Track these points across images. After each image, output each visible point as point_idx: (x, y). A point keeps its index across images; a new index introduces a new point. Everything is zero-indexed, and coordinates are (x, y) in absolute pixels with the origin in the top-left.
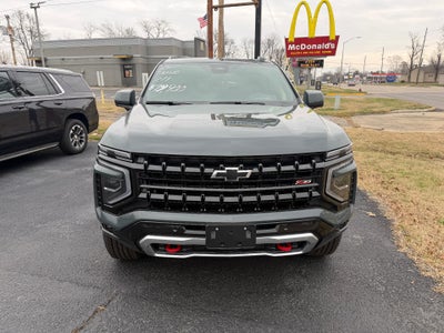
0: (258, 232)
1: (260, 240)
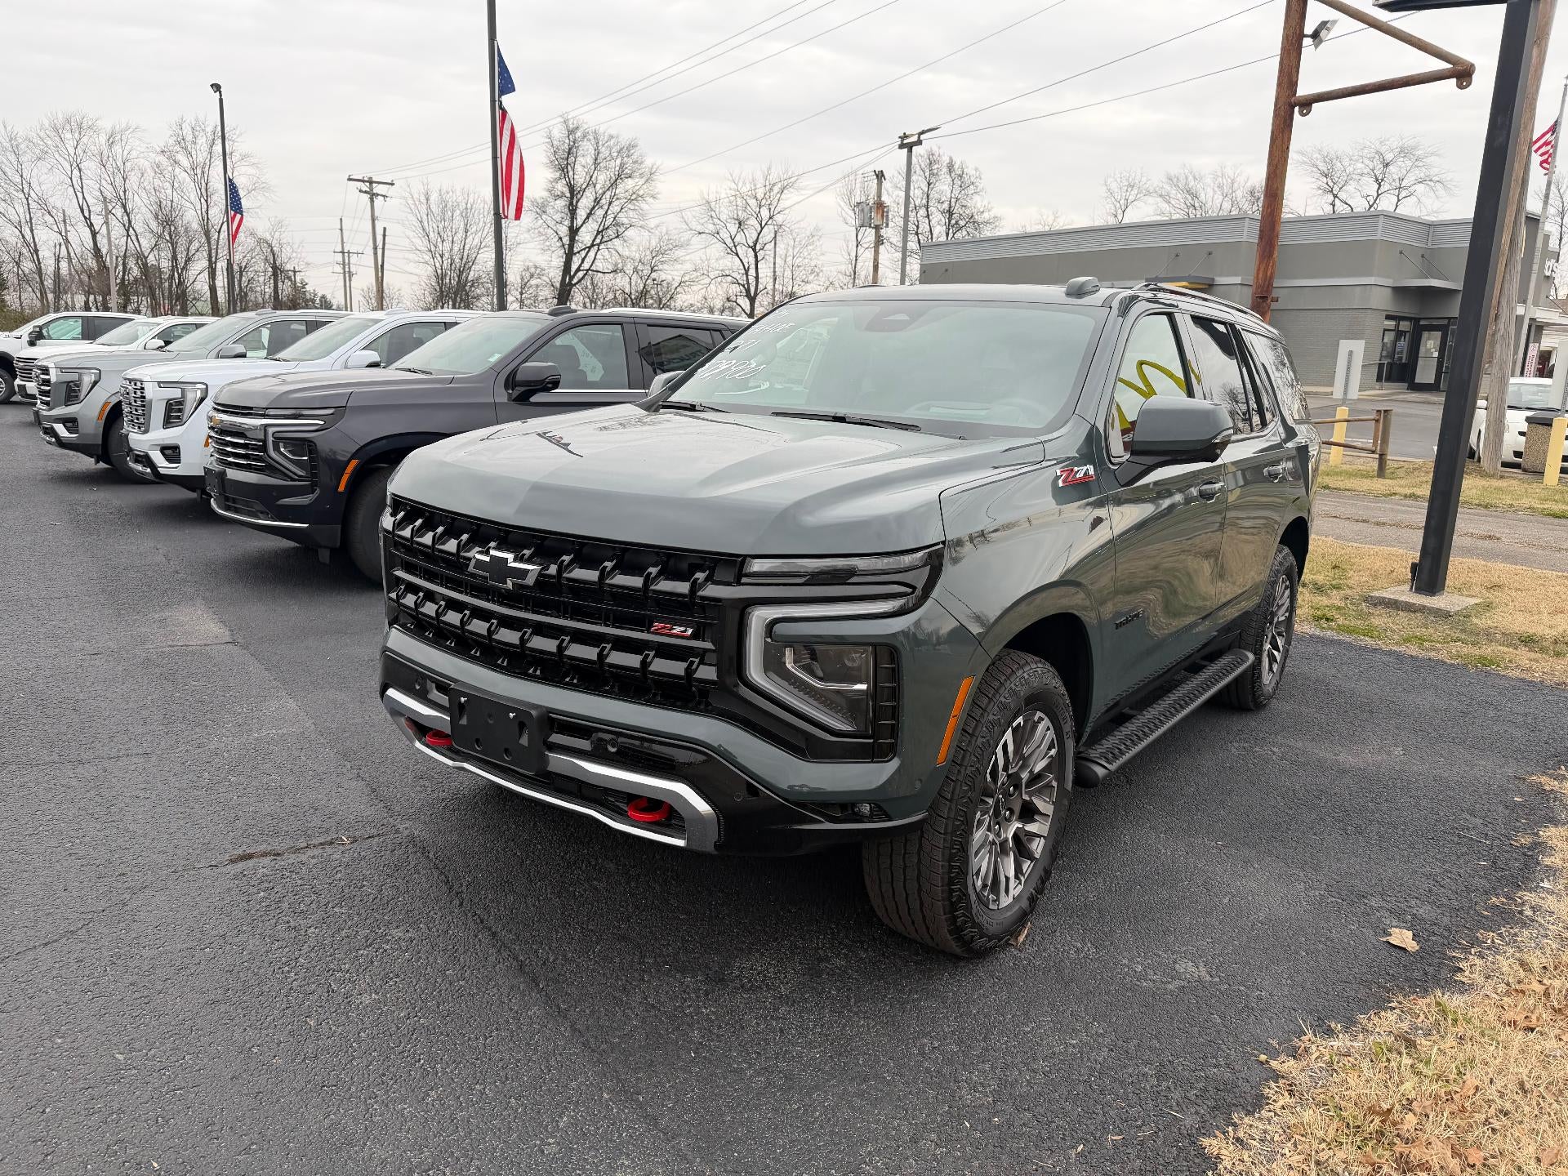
0: (556, 738)
1: (559, 762)
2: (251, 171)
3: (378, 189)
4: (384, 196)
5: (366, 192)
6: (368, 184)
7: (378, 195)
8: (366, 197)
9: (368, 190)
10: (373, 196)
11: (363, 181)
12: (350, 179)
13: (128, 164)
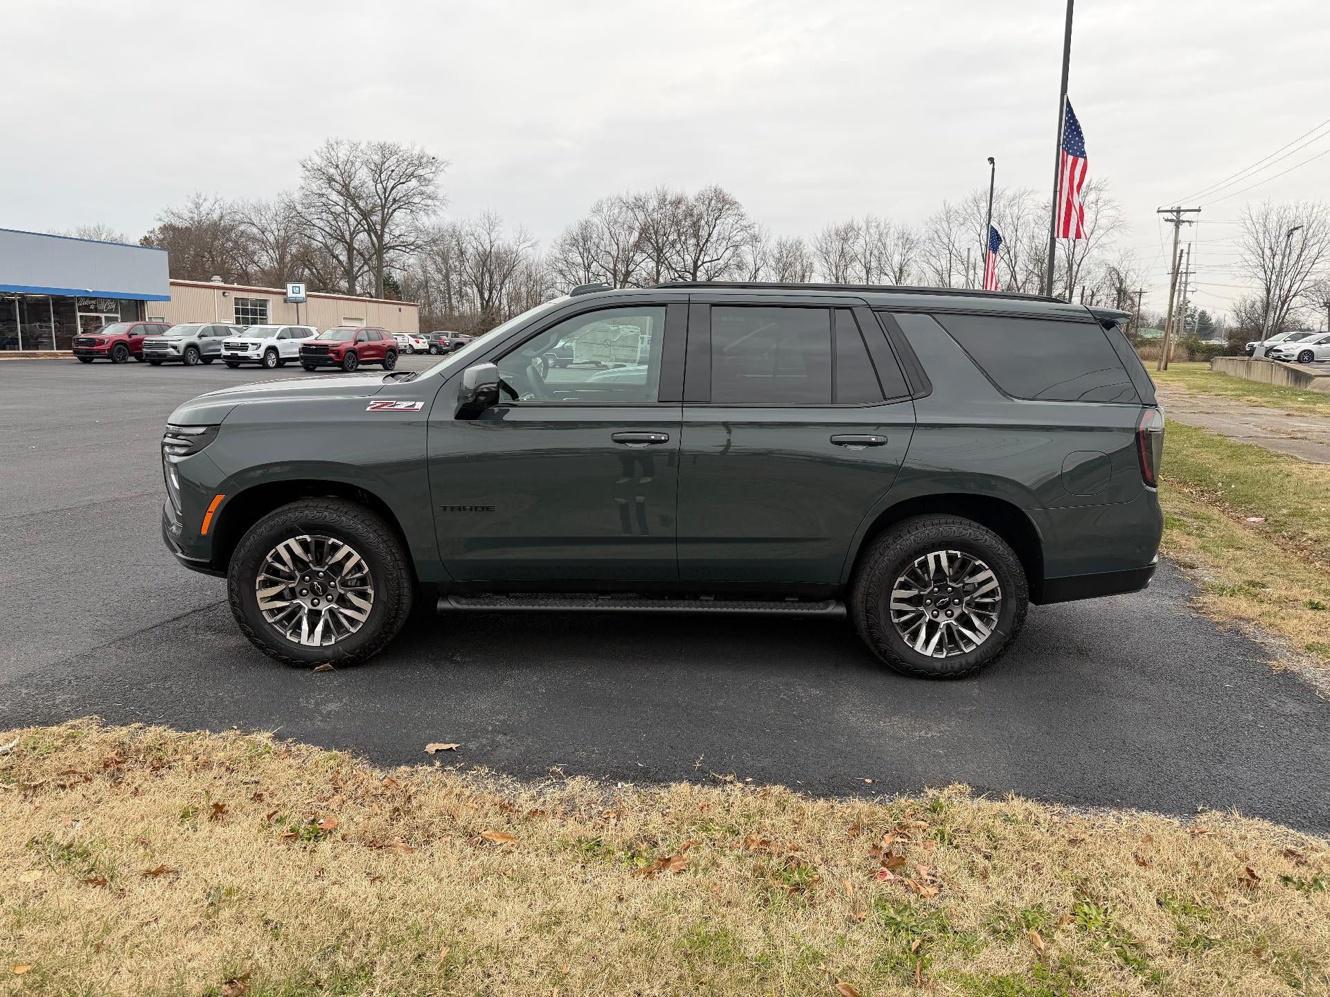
2: (1112, 212)
3: (1184, 216)
4: (1189, 221)
5: (1171, 220)
6: (1175, 214)
7: (1183, 222)
8: (1172, 225)
9: (1175, 218)
10: (1178, 223)
11: (1171, 211)
12: (1159, 212)
13: (1021, 221)
